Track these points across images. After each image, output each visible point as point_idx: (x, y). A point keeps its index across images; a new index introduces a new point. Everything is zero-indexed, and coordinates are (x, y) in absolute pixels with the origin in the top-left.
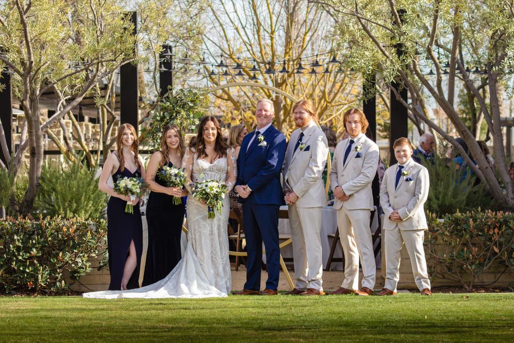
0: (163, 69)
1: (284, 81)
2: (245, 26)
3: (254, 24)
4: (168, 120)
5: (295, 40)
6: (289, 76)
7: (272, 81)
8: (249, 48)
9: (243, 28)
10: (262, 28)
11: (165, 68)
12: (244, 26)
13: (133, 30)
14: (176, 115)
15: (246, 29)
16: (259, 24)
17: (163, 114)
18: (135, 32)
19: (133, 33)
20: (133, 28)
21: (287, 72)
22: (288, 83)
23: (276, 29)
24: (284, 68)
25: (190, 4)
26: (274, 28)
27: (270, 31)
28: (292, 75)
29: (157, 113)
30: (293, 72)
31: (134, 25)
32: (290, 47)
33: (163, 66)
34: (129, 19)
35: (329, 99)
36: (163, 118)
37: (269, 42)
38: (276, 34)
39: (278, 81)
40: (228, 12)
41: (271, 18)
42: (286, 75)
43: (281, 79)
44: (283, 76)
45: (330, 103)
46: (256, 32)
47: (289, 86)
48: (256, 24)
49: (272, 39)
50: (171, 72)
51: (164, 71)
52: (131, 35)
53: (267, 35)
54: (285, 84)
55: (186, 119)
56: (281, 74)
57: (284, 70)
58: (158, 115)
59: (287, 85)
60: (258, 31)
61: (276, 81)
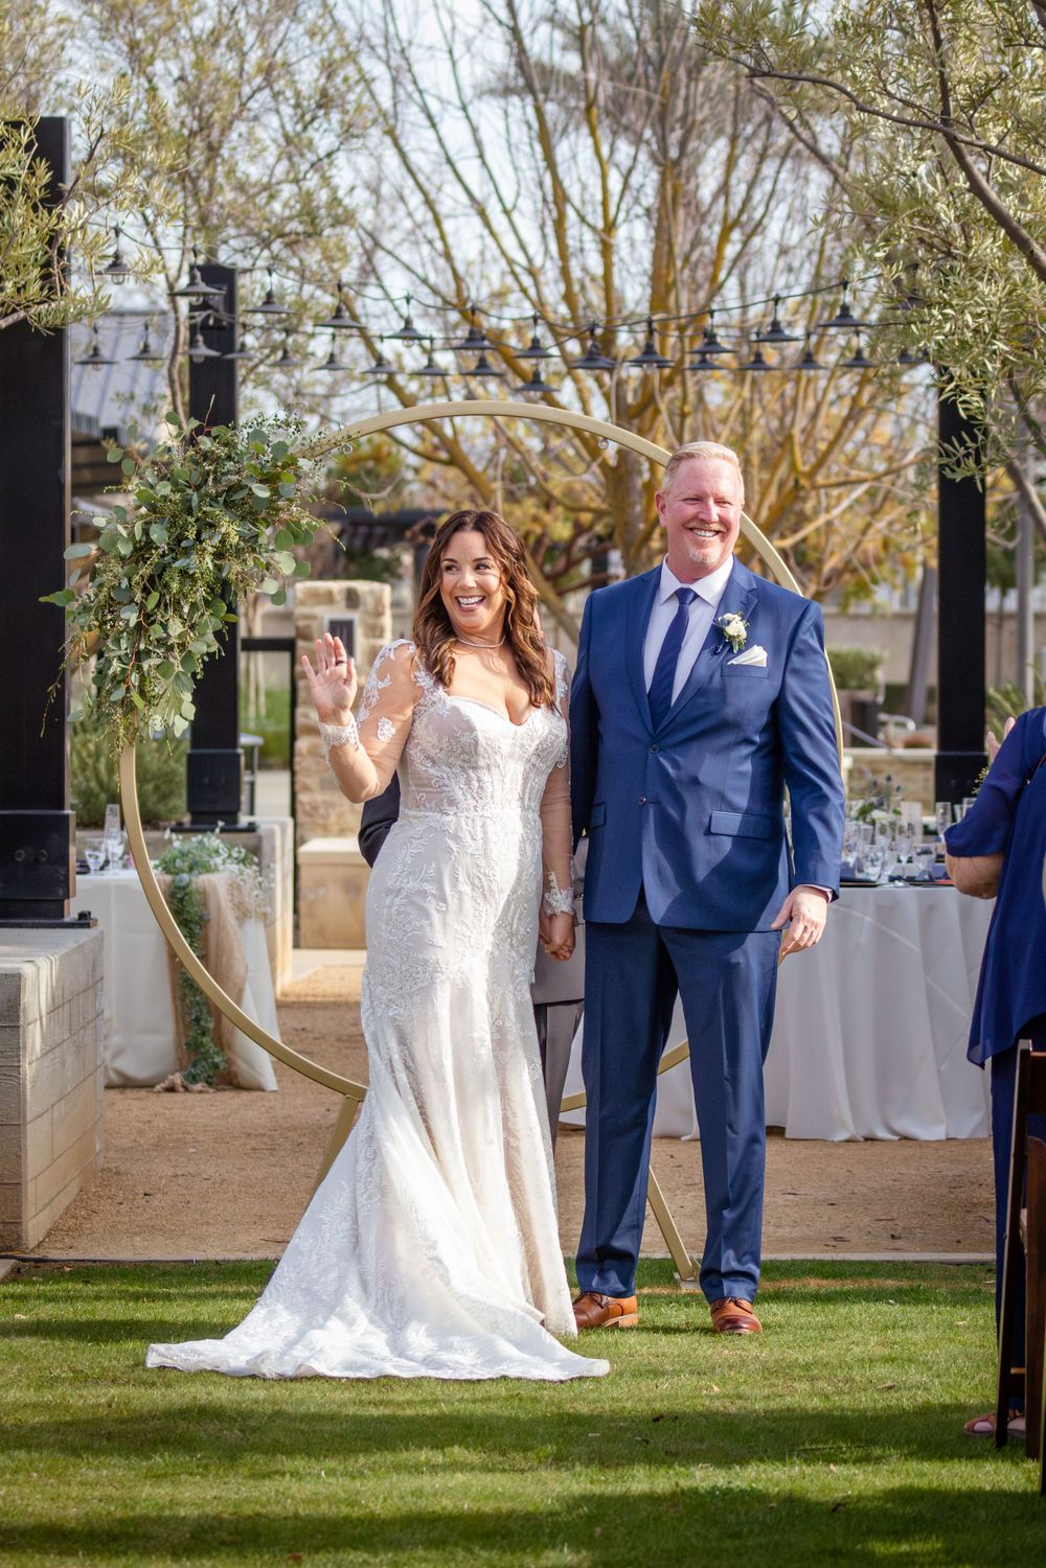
0: (203, 351)
1: (648, 401)
2: (515, 206)
3: (545, 200)
4: (163, 555)
5: (687, 259)
6: (668, 382)
7: (606, 396)
8: (527, 281)
9: (506, 212)
10: (571, 214)
11: (209, 345)
12: (509, 206)
13: (46, 186)
14: (199, 534)
15: (515, 216)
16: (561, 198)
17: (146, 532)
18: (54, 196)
19: (42, 201)
20: (46, 179)
21: (662, 365)
22: (663, 407)
23: (622, 216)
24: (649, 349)
25: (308, 117)
26: (612, 211)
27: (600, 224)
28: (678, 379)
29: (120, 528)
30: (679, 369)
31: (49, 169)
32: (670, 279)
33: (200, 338)
34: (25, 140)
35: (804, 463)
36: (143, 549)
37: (595, 262)
38: (622, 232)
39: (625, 398)
40: (454, 158)
41: (604, 177)
42: (656, 376)
43: (635, 391)
44: (645, 381)
45: (811, 475)
46: (550, 230)
47: (664, 417)
48: (550, 198)
49: (606, 250)
50: (232, 363)
51: (208, 358)
52: (35, 208)
53: (588, 236)
54: (650, 410)
55: (239, 552)
56: (636, 372)
57: (648, 355)
58: (125, 534)
59: (657, 412)
60: (560, 225)
61: (620, 398)
